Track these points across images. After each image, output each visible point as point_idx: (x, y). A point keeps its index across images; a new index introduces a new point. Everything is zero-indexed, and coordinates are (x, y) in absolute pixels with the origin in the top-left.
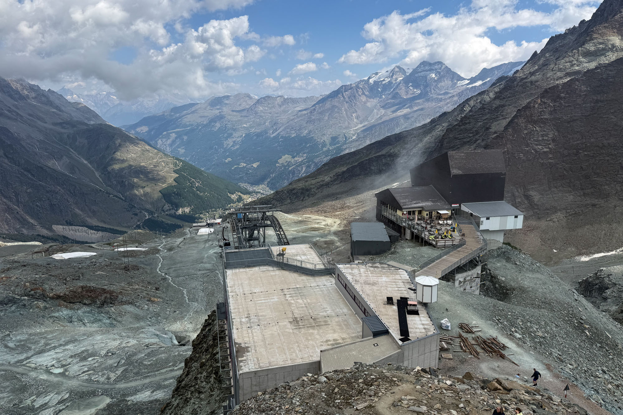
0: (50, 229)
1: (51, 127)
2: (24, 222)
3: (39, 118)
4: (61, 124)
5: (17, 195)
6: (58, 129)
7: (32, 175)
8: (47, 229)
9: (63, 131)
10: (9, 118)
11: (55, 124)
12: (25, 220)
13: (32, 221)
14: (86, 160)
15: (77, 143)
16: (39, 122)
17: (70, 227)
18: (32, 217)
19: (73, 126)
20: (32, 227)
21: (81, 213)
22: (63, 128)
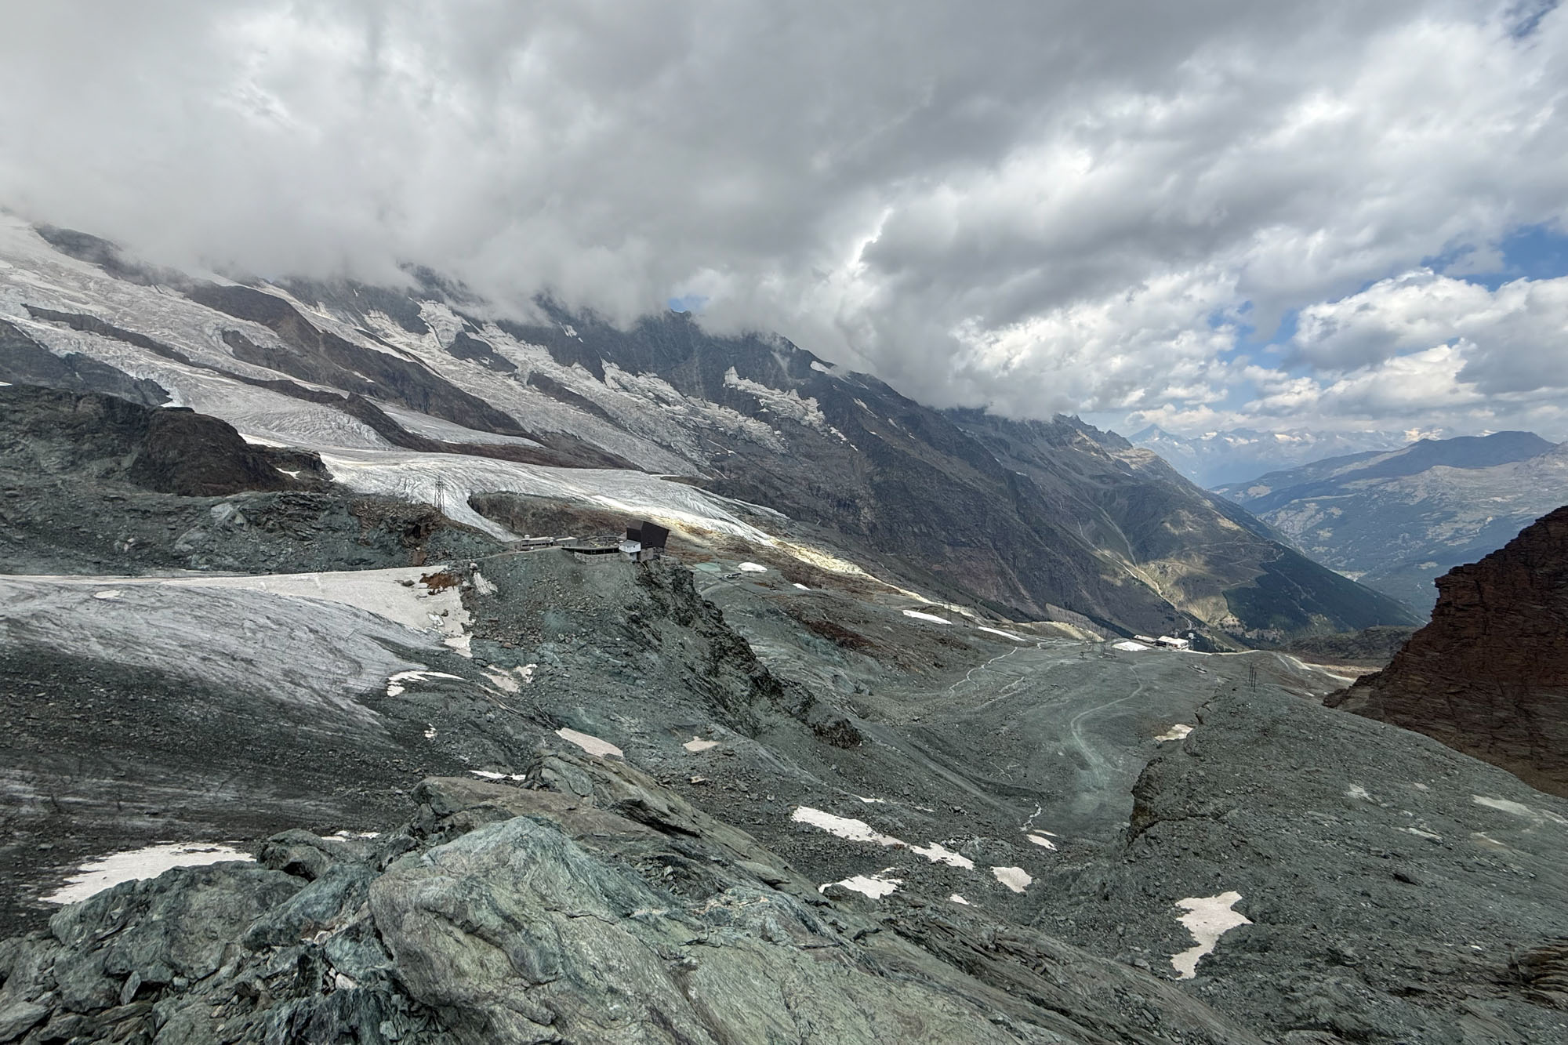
0: (1043, 608)
1: (1088, 480)
2: (1015, 591)
3: (1075, 469)
4: (1100, 477)
5: (1015, 557)
6: (1096, 483)
7: (1041, 537)
8: (1040, 607)
9: (1101, 486)
10: (1039, 467)
11: (1092, 477)
12: (1016, 589)
13: (1024, 592)
14: (1120, 527)
15: (1115, 504)
16: (1073, 473)
17: (1068, 612)
18: (1026, 588)
19: (1115, 481)
20: (1022, 599)
21: (1089, 597)
22: (1103, 482)
